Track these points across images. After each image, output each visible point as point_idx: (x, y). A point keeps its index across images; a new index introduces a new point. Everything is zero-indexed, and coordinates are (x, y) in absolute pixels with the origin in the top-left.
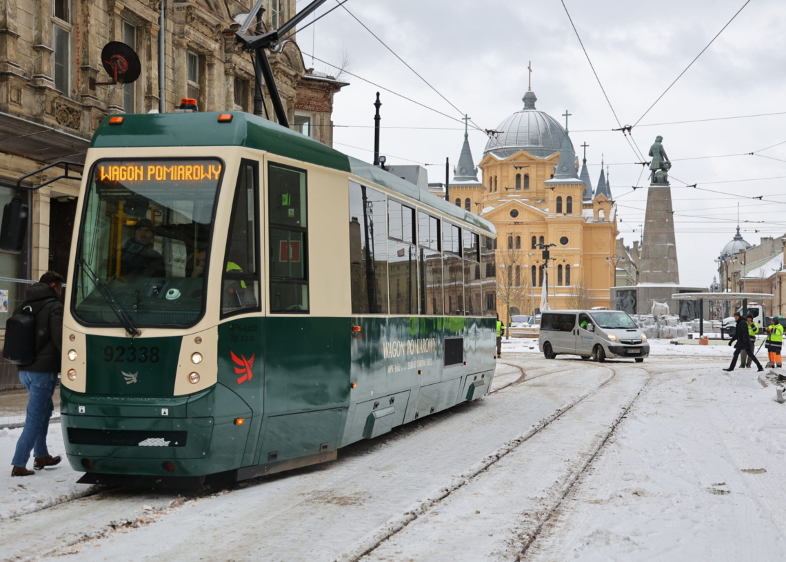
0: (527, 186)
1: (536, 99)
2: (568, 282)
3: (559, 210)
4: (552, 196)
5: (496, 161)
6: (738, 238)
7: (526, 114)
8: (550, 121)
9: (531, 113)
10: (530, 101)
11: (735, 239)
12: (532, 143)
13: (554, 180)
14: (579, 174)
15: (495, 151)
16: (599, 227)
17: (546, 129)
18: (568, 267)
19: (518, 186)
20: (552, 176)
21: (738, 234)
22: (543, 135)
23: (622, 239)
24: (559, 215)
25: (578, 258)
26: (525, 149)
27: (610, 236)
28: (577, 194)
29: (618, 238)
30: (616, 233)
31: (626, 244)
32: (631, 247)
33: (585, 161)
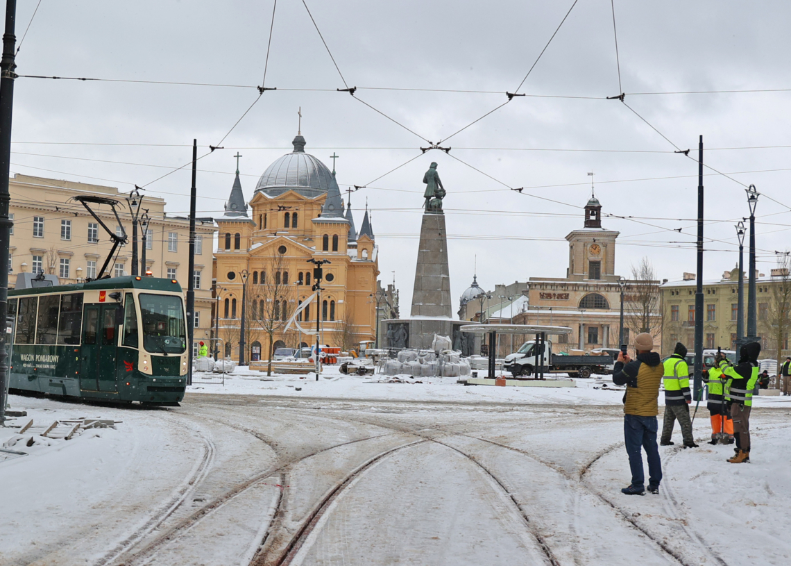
0: (295, 225)
1: (305, 143)
2: (332, 318)
3: (325, 248)
4: (319, 233)
5: (266, 199)
6: (475, 285)
7: (295, 156)
8: (318, 165)
9: (300, 155)
10: (299, 144)
11: (473, 286)
12: (301, 184)
13: (321, 218)
14: (345, 214)
15: (265, 190)
16: (362, 266)
17: (314, 170)
18: (333, 303)
19: (287, 225)
20: (319, 216)
21: (475, 282)
22: (312, 176)
23: (379, 281)
24: (325, 252)
25: (342, 295)
26: (294, 189)
27: (372, 275)
28: (342, 233)
29: (378, 278)
30: (376, 273)
31: (382, 287)
32: (386, 290)
33: (349, 205)
